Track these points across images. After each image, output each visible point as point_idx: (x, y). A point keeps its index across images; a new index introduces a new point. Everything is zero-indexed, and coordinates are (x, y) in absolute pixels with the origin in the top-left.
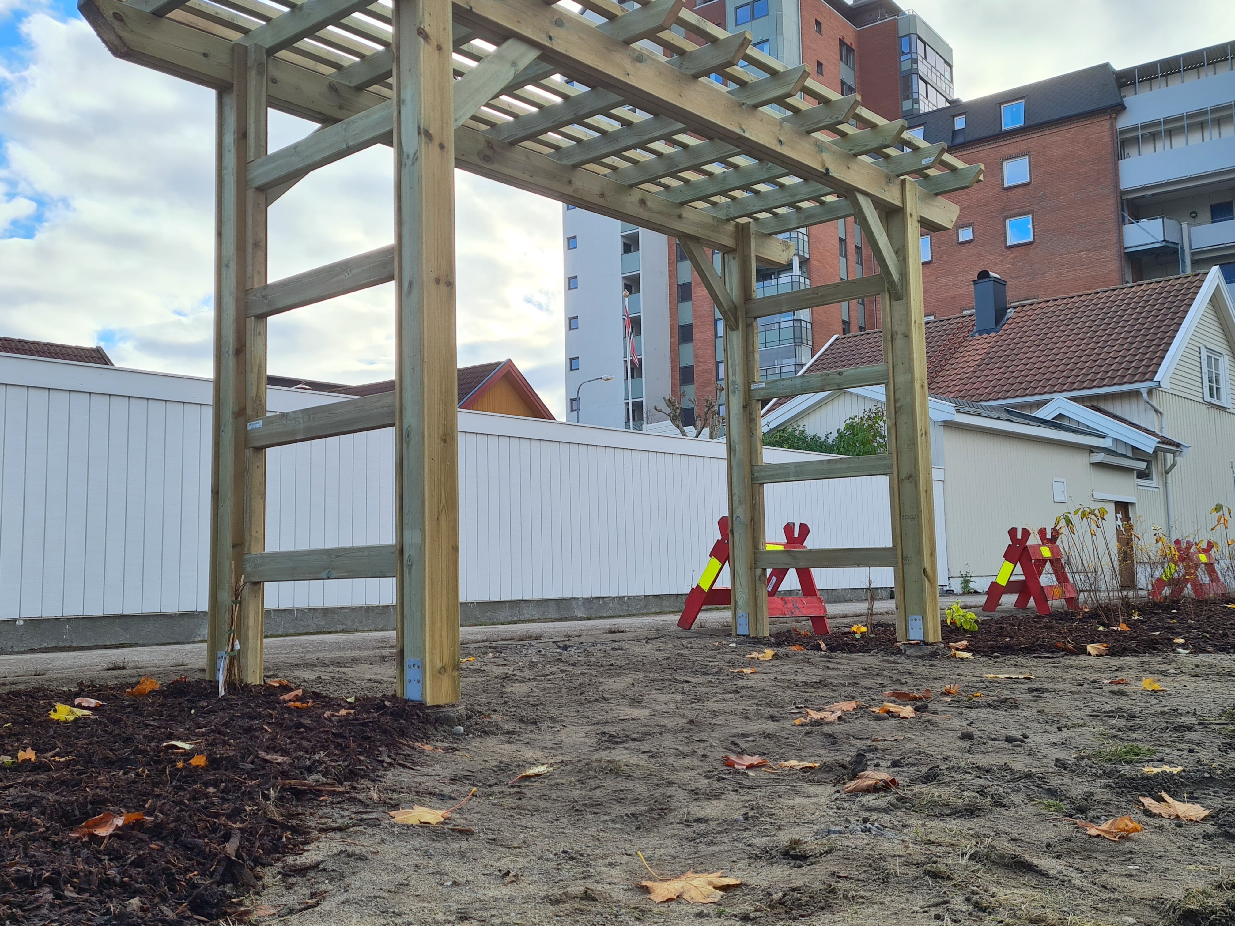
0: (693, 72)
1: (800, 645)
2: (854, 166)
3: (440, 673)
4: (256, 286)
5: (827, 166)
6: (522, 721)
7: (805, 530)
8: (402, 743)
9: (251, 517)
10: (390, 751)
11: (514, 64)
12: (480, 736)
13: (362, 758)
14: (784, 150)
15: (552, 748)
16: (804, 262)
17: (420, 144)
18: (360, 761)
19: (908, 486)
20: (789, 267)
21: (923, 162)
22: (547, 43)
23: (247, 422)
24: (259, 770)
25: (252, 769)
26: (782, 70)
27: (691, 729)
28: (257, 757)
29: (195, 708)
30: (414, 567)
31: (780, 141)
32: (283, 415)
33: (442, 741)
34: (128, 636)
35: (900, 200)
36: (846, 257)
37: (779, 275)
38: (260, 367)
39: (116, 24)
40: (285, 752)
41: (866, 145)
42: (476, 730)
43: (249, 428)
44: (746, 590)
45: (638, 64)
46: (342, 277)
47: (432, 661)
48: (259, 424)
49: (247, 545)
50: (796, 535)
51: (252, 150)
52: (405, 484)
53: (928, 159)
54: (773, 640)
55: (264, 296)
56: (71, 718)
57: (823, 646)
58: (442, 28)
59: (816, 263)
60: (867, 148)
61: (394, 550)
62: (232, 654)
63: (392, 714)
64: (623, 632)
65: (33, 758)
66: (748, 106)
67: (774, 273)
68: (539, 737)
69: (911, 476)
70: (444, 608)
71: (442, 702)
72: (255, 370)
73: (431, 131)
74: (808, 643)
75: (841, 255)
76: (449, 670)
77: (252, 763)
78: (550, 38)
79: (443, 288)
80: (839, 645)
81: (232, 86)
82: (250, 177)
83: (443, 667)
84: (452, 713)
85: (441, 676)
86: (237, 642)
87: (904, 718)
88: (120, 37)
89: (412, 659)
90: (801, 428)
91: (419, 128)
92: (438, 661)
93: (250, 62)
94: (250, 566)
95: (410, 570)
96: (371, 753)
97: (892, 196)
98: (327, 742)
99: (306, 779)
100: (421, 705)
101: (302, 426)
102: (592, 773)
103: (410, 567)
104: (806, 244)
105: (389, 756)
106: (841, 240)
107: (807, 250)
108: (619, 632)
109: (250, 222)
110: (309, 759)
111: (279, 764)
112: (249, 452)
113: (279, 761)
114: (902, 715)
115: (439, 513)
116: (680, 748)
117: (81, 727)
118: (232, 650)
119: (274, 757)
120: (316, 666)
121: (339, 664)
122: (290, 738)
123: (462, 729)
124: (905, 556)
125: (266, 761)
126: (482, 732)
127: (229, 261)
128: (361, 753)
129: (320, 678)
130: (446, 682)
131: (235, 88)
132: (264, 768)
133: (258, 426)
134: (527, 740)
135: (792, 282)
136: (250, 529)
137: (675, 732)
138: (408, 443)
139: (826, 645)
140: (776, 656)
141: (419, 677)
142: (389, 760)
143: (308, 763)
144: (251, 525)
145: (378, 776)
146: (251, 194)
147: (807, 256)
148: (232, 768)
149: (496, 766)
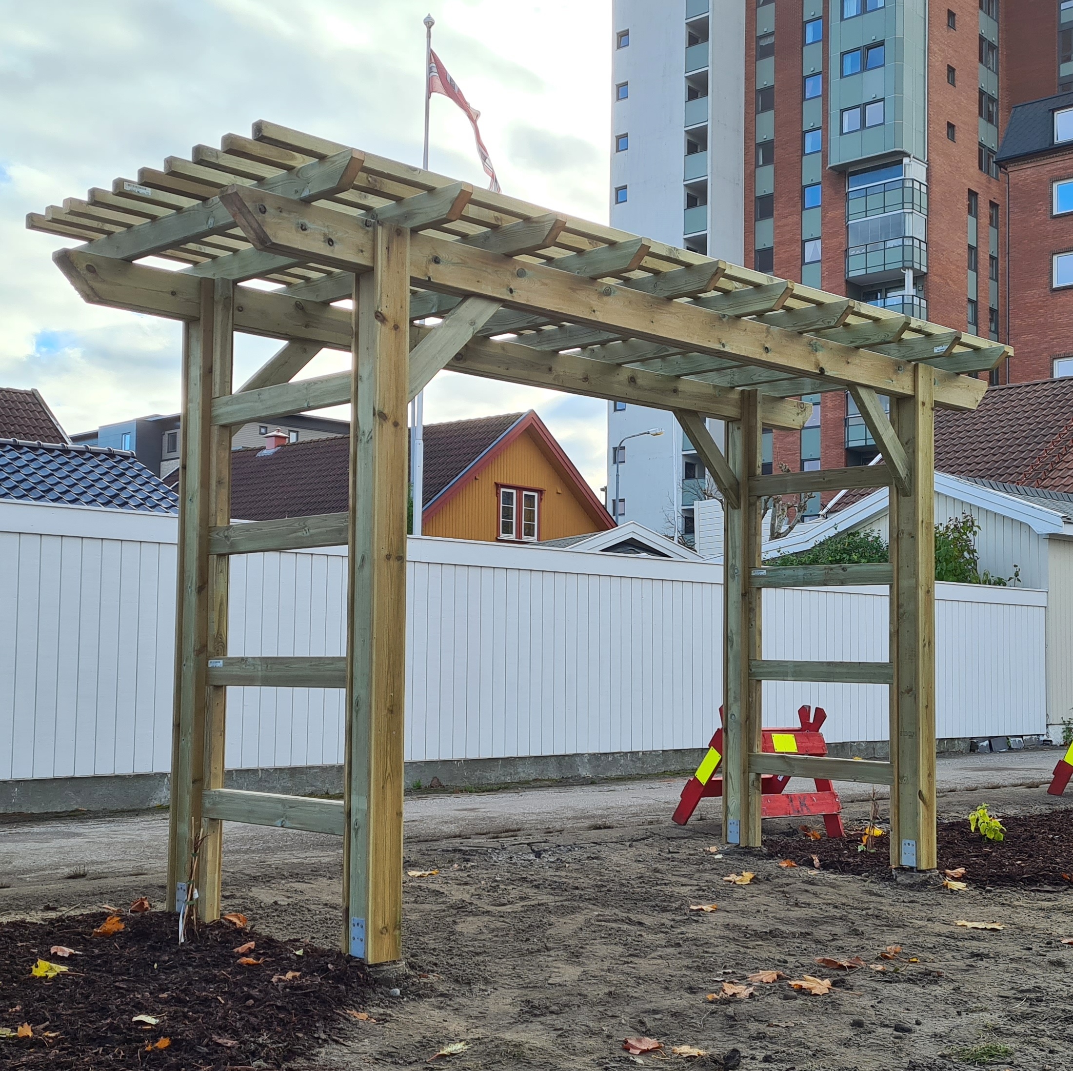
0: (667, 294)
1: (794, 859)
2: (855, 360)
3: (382, 933)
4: (219, 524)
5: (822, 365)
6: (457, 981)
7: (821, 715)
8: (338, 1014)
9: (210, 754)
10: (326, 1027)
11: (473, 323)
12: (414, 1000)
13: (300, 1035)
14: (771, 358)
15: (476, 1018)
16: (920, 278)
17: (374, 425)
18: (298, 1038)
19: (907, 700)
20: (900, 284)
21: (936, 351)
22: (507, 297)
23: (208, 659)
24: (211, 1054)
25: (207, 1053)
26: (766, 284)
27: (608, 1002)
28: (211, 1039)
29: (158, 962)
30: (360, 831)
31: (767, 348)
32: (243, 660)
33: (378, 1005)
34: (79, 800)
35: (911, 387)
36: (976, 270)
37: (887, 292)
38: (221, 604)
39: (89, 276)
40: (235, 1034)
41: (868, 339)
42: (412, 992)
43: (210, 666)
44: (738, 795)
45: (605, 298)
46: (300, 534)
47: (374, 922)
48: (220, 663)
49: (207, 780)
50: (811, 721)
51: (217, 386)
52: (354, 750)
53: (940, 348)
54: (765, 850)
55: (226, 537)
56: (51, 975)
57: (816, 862)
58: (399, 308)
59: (936, 279)
60: (868, 342)
61: (343, 810)
62: (191, 903)
63: (333, 978)
64: (609, 827)
65: (30, 1034)
66: (730, 317)
67: (880, 291)
68: (469, 1003)
69: (911, 690)
70: (387, 872)
71: (383, 959)
72: (217, 608)
73: (386, 411)
74: (802, 857)
75: (969, 267)
76: (391, 929)
77: (207, 1046)
78: (511, 291)
79: (394, 563)
80: (833, 862)
81: (199, 319)
82: (215, 413)
83: (385, 927)
84: (391, 972)
85: (383, 936)
86: (196, 891)
87: (816, 995)
88: (92, 289)
89: (356, 918)
90: (875, 534)
91: (374, 409)
92: (380, 922)
93: (217, 297)
94: (209, 803)
95: (356, 833)
96: (309, 1029)
97: (902, 385)
98: (271, 1017)
99: (250, 1065)
100: (361, 964)
101: (260, 674)
102: (497, 1057)
103: (357, 831)
104: (924, 254)
105: (325, 1032)
106: (970, 247)
107: (924, 262)
108: (605, 828)
109: (214, 459)
110: (254, 1042)
111: (229, 1048)
112: (209, 690)
113: (229, 1045)
114: (813, 992)
115: (385, 781)
116: (591, 1024)
117: (61, 989)
118: (191, 899)
119: (225, 1041)
120: (274, 878)
121: (297, 876)
122: (240, 1013)
123: (397, 991)
124: (901, 775)
125: (219, 1045)
126: (416, 995)
127: (193, 496)
128: (300, 1030)
129: (276, 903)
130: (387, 940)
131: (202, 322)
132: (216, 1052)
133: (218, 665)
134: (456, 1006)
135: (903, 304)
136: (210, 765)
137: (593, 1004)
138: (357, 712)
139: (820, 861)
140: (755, 880)
141: (362, 936)
142: (323, 1036)
143: (253, 1047)
144: (210, 762)
145: (312, 1055)
146: (215, 430)
147: (924, 269)
148: (190, 1050)
149: (419, 1042)
